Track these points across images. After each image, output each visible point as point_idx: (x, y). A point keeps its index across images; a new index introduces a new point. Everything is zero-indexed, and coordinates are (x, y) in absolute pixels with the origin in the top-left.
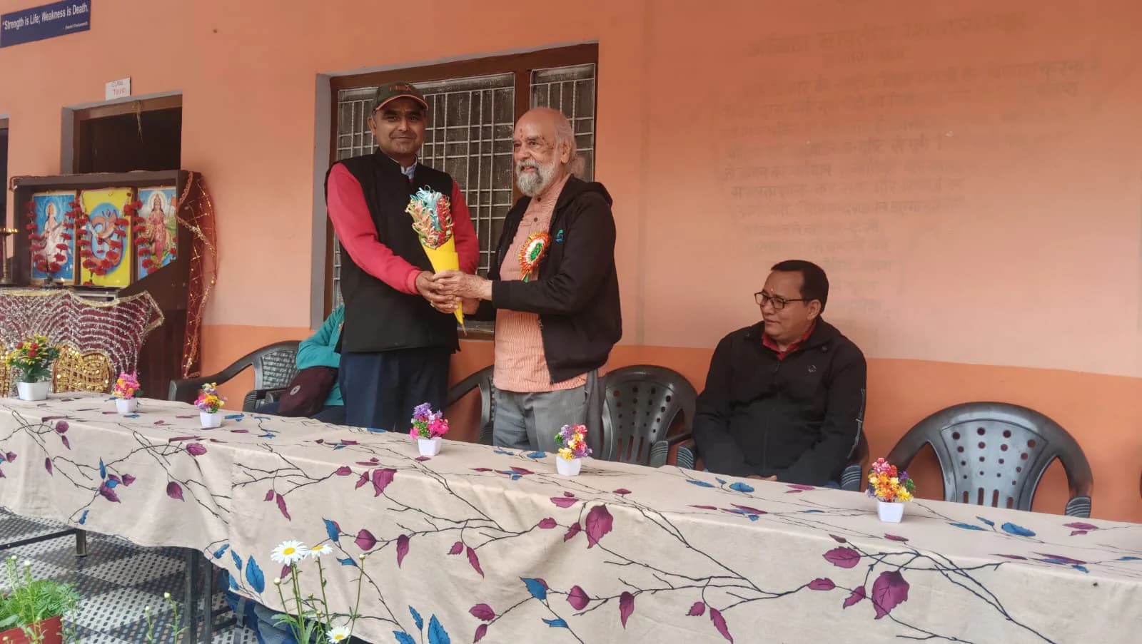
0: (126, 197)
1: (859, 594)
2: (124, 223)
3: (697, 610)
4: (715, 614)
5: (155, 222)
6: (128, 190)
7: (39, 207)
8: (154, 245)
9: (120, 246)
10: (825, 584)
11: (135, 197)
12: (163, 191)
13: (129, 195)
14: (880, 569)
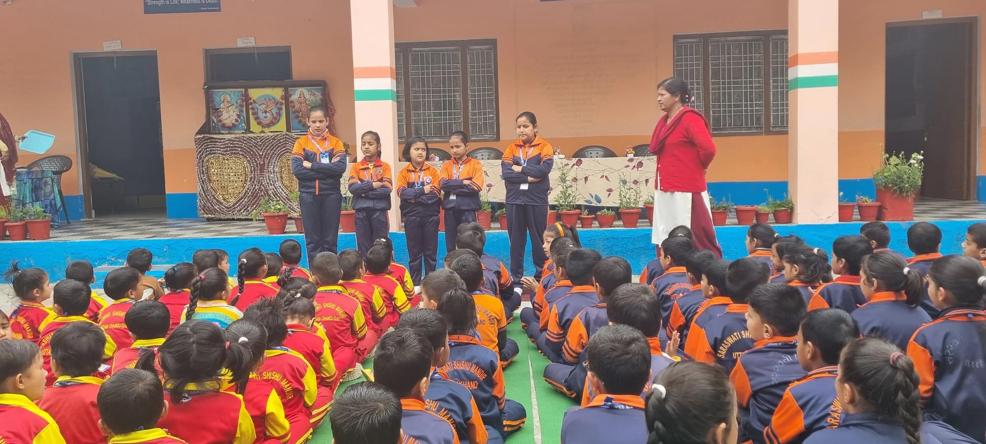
0: (282, 92)
1: (634, 167)
2: (282, 104)
3: (602, 177)
4: (606, 177)
5: (300, 103)
6: (283, 89)
7: (215, 96)
8: (301, 113)
9: (279, 114)
10: (628, 166)
11: (286, 91)
12: (306, 89)
13: (283, 91)
14: (638, 161)
